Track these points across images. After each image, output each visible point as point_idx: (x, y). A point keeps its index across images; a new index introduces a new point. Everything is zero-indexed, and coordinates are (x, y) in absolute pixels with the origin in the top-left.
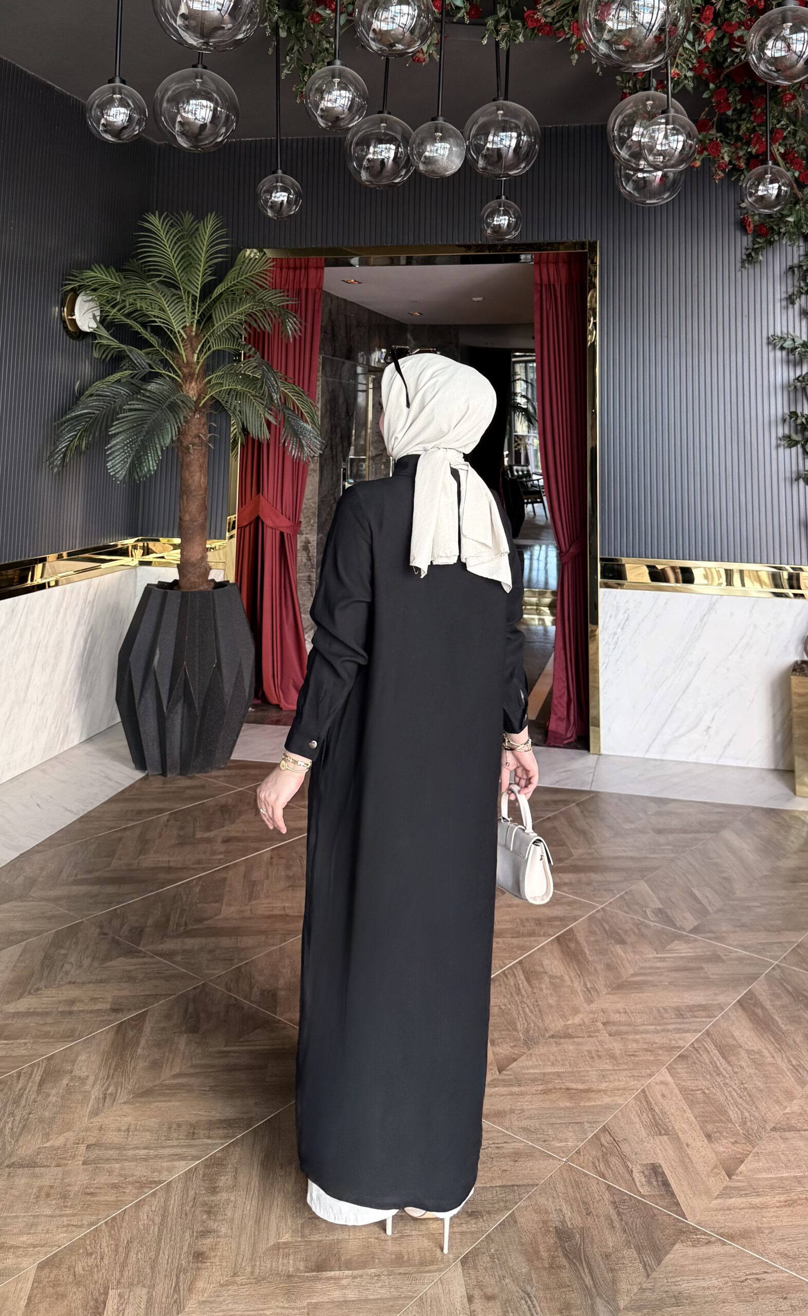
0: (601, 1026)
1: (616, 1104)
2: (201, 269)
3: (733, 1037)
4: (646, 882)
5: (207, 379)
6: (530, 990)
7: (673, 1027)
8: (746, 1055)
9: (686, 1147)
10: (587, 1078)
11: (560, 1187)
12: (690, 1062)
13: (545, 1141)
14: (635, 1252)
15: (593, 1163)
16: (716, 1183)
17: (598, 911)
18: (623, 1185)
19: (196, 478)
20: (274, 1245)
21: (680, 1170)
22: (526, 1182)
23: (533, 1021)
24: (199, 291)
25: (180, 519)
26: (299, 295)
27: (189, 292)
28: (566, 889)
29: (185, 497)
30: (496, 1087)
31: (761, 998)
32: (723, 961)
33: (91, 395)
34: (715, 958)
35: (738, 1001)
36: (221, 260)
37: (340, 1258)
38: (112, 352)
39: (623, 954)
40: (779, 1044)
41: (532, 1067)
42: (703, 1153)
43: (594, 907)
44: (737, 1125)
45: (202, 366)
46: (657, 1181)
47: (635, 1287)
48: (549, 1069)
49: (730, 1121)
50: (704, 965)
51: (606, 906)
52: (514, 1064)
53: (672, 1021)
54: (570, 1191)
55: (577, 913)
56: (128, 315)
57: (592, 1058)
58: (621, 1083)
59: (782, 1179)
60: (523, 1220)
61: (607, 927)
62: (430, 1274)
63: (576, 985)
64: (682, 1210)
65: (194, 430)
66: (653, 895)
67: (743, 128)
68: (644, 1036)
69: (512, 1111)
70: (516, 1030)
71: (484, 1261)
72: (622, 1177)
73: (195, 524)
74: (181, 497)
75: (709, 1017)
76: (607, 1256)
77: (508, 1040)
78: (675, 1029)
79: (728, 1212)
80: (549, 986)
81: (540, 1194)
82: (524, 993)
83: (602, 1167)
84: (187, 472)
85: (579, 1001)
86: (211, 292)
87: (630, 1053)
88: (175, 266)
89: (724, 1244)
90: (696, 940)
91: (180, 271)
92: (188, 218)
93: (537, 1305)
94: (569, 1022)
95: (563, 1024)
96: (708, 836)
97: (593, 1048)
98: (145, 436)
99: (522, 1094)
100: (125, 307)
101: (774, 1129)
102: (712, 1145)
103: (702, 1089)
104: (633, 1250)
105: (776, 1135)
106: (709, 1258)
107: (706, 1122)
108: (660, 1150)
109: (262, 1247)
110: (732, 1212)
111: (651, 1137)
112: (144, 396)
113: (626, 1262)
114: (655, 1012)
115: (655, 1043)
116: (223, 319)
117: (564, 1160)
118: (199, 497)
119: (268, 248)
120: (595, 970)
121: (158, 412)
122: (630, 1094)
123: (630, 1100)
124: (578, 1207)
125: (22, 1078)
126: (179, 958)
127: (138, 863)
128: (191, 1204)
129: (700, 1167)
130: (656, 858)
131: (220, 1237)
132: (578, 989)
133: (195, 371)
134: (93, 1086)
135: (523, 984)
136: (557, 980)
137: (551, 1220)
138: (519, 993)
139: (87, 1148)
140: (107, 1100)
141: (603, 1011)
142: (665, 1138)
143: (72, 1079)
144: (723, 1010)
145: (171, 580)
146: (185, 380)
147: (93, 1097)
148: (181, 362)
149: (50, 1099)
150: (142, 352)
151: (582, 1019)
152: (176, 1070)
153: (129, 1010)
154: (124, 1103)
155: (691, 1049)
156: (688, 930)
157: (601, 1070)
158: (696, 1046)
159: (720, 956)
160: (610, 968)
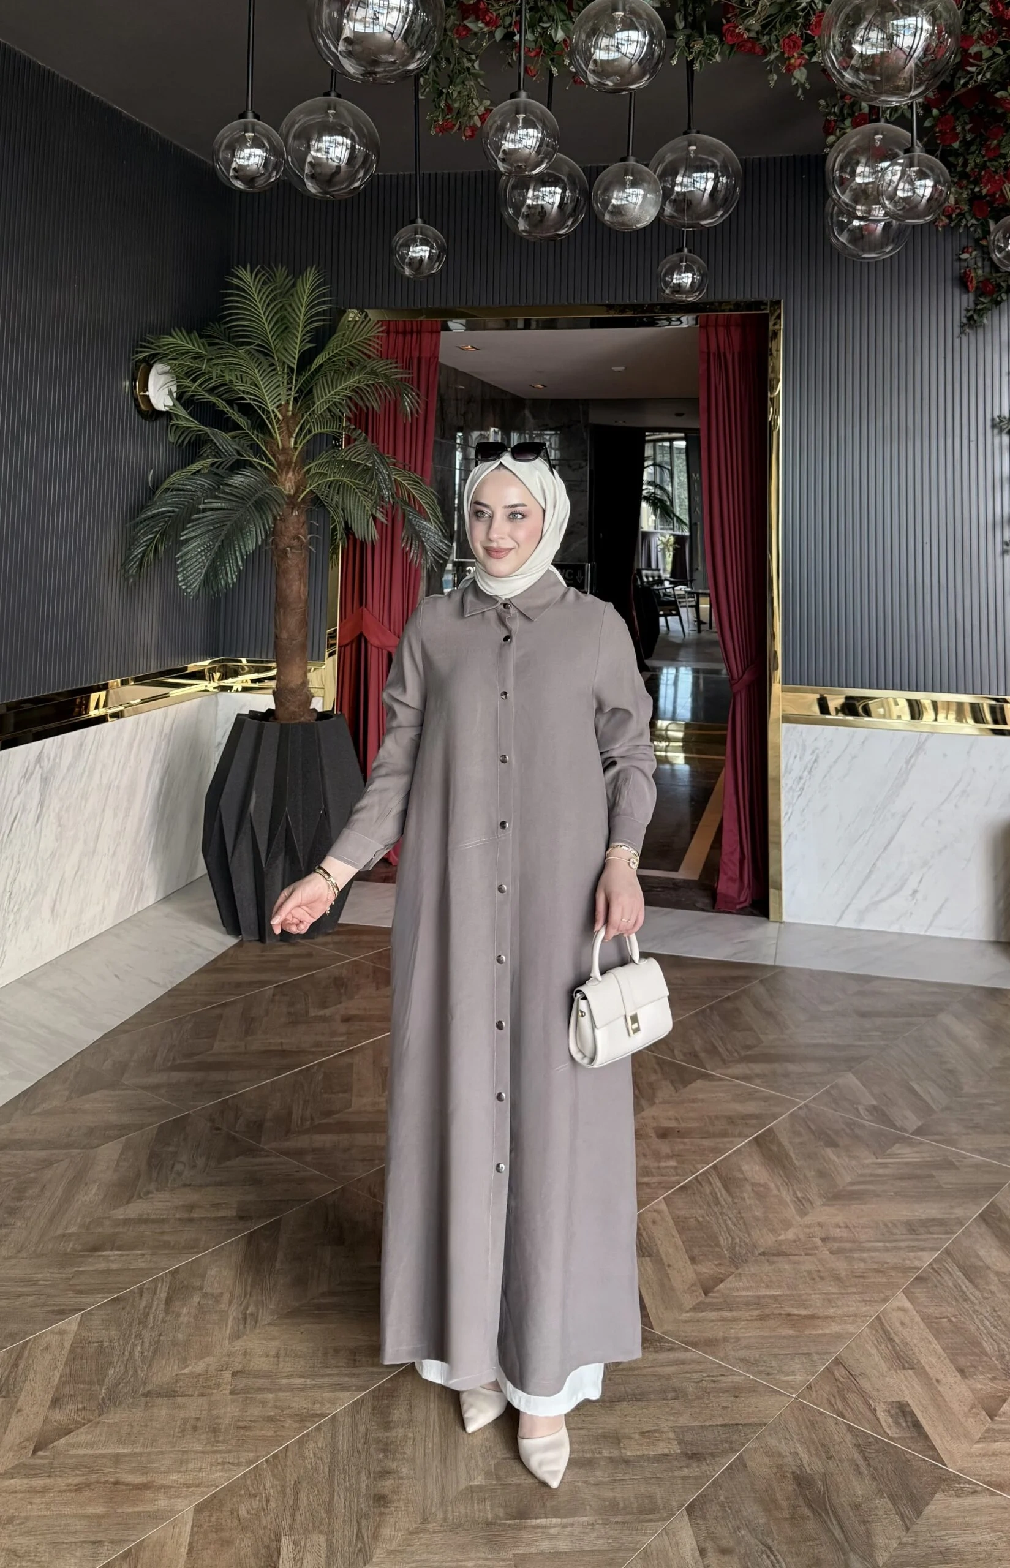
0: (819, 1243)
1: (847, 1333)
2: (299, 335)
3: (978, 1256)
4: (854, 1074)
5: (306, 468)
6: (730, 1199)
7: (903, 1244)
8: (997, 1278)
9: (936, 1384)
10: (810, 1303)
11: (792, 1425)
12: (930, 1285)
13: (768, 1374)
14: (889, 1502)
15: (829, 1400)
16: (977, 1425)
17: (800, 1108)
18: (867, 1426)
19: (295, 587)
20: (466, 1488)
21: (932, 1409)
22: (751, 1421)
23: (738, 1236)
24: (296, 362)
25: (276, 637)
26: (409, 366)
27: (284, 363)
28: (758, 1081)
29: (282, 612)
30: (703, 1311)
32: (957, 1168)
33: (168, 489)
34: (948, 1165)
35: (980, 1215)
36: (322, 323)
37: (544, 1504)
38: (190, 435)
39: (836, 1159)
41: (743, 1289)
42: (958, 1391)
43: (795, 1104)
44: (993, 1359)
45: (300, 453)
46: (906, 1422)
47: (893, 1541)
48: (763, 1292)
49: (986, 1354)
50: (934, 1173)
51: (810, 1102)
52: (721, 1286)
53: (904, 1237)
54: (805, 1431)
55: (776, 1110)
56: (211, 391)
57: (814, 1279)
58: (851, 1309)
60: (754, 1464)
61: (813, 1127)
62: (652, 1524)
63: (784, 1193)
64: (938, 1455)
65: (292, 531)
66: (864, 1089)
67: (971, 164)
68: (873, 1254)
69: (725, 1339)
70: (718, 1245)
71: (714, 1510)
72: (864, 1416)
73: (294, 642)
74: (277, 610)
75: (947, 1233)
76: (857, 1507)
77: (710, 1257)
78: (908, 1247)
79: (995, 1458)
80: (752, 1195)
82: (723, 1203)
83: (840, 1406)
84: (284, 581)
85: (791, 1212)
86: (311, 363)
87: (857, 1274)
88: (268, 331)
89: (993, 1494)
90: (921, 1143)
91: (274, 338)
92: (281, 272)
93: (781, 1560)
94: (782, 1237)
95: (774, 1239)
96: (924, 1020)
97: (812, 1268)
99: (735, 1320)
100: (211, 378)
102: (968, 1381)
103: (947, 1317)
104: (886, 1500)
106: (977, 1511)
107: (957, 1354)
108: (906, 1385)
109: (452, 1491)
110: (999, 1458)
111: (893, 1372)
112: (224, 492)
113: (880, 1513)
114: (882, 1226)
115: (887, 1263)
116: (326, 396)
117: (794, 1396)
118: (298, 611)
119: (376, 308)
120: (805, 1176)
121: (241, 512)
122: (863, 1322)
123: (864, 1328)
124: (817, 1449)
125: (145, 1295)
126: (309, 1158)
127: (246, 1046)
128: (362, 1441)
129: (955, 1406)
130: (864, 1046)
131: (402, 1478)
132: (788, 1199)
133: (291, 459)
134: (230, 1305)
135: (722, 1193)
136: (762, 1189)
137: (786, 1465)
138: (717, 1203)
139: (232, 1376)
140: (248, 1321)
141: (820, 1225)
142: (910, 1372)
143: (205, 1296)
144: (963, 1225)
145: (264, 710)
146: (280, 469)
147: (231, 1318)
148: (275, 448)
149: (181, 1319)
150: (227, 436)
151: (797, 1234)
152: (325, 1288)
153: (258, 1217)
154: (268, 1324)
155: (930, 1270)
156: (911, 1132)
157: (825, 1293)
158: (935, 1267)
159: (952, 1161)
160: (823, 1175)
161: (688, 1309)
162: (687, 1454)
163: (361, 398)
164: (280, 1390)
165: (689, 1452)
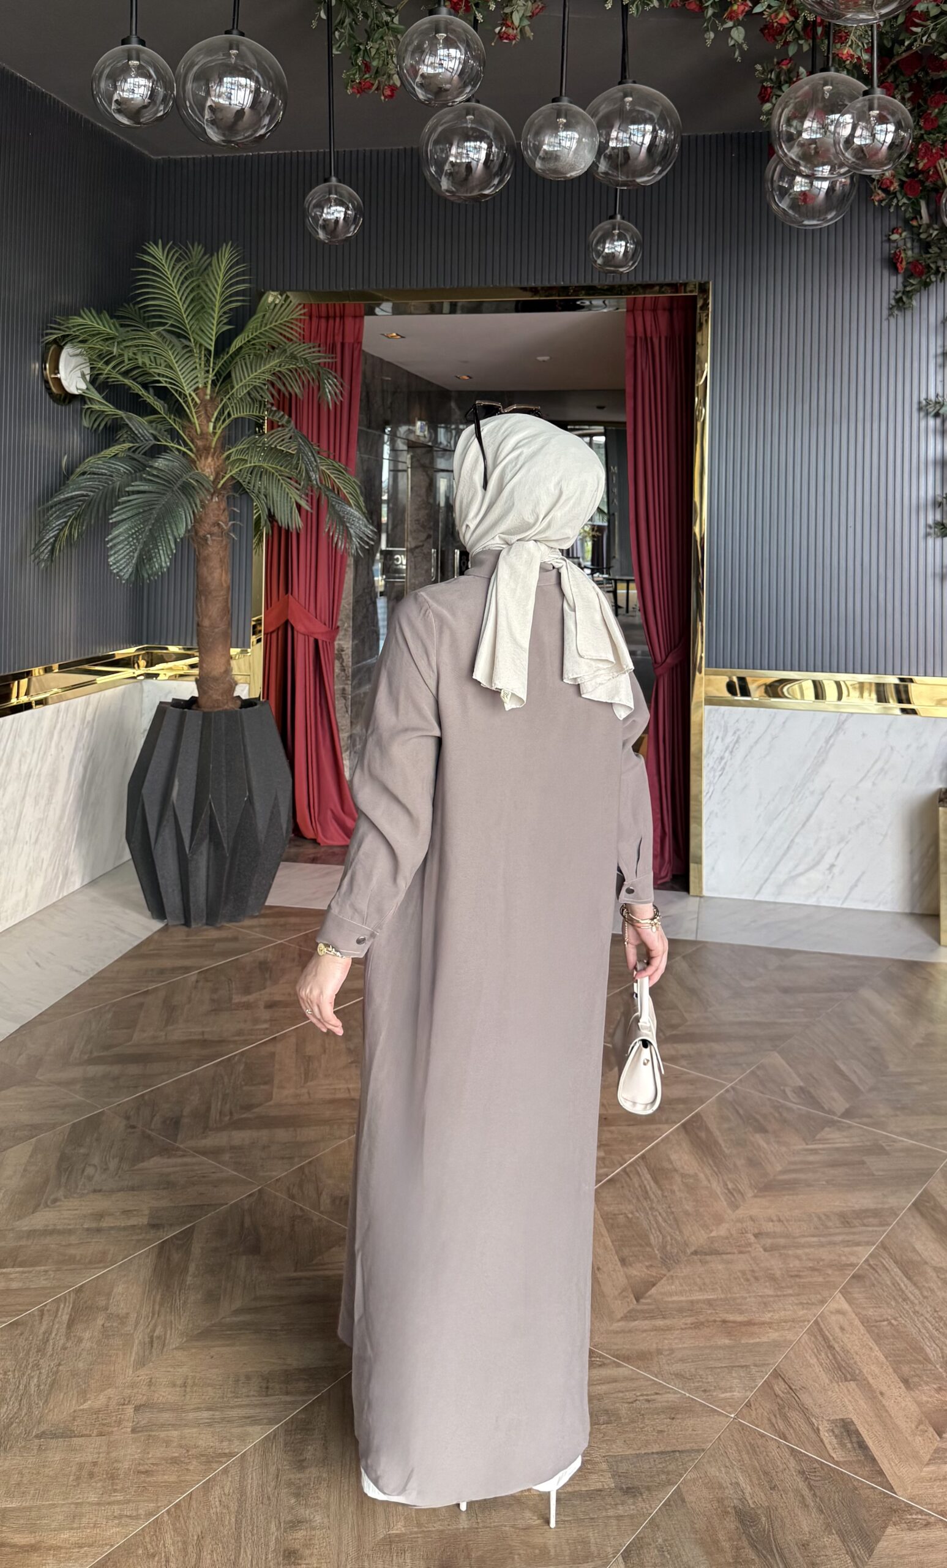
0: (752, 1239)
1: (785, 1340)
2: (216, 316)
3: (914, 1250)
4: (779, 1053)
5: (225, 454)
6: (659, 1192)
7: (840, 1238)
8: (934, 1275)
9: (881, 1398)
10: (745, 1307)
11: (732, 1451)
12: (867, 1284)
13: (705, 1391)
14: (838, 1539)
15: (769, 1420)
16: (925, 1444)
17: (727, 1091)
18: (811, 1448)
19: (217, 574)
20: (384, 1538)
21: (877, 1428)
22: (688, 1447)
23: (670, 1234)
24: (213, 344)
25: (198, 625)
26: (332, 349)
27: (201, 345)
28: (684, 1063)
29: (203, 598)
30: (635, 1320)
32: (887, 1153)
33: (84, 473)
34: (877, 1150)
35: (914, 1204)
36: (239, 304)
37: (469, 1554)
38: (106, 419)
39: (765, 1146)
41: (676, 1294)
42: (903, 1405)
43: (722, 1086)
44: (938, 1366)
45: (219, 438)
46: (851, 1442)
48: (697, 1296)
49: (928, 1360)
50: (865, 1158)
51: (736, 1084)
52: (653, 1291)
53: (838, 1231)
54: (745, 1456)
55: (702, 1093)
56: (126, 374)
57: (748, 1280)
58: (788, 1313)
60: (692, 1498)
61: (741, 1112)
63: (714, 1185)
64: (888, 1481)
65: (212, 518)
66: (790, 1070)
68: (807, 1250)
69: (659, 1352)
70: (650, 1245)
71: (650, 1554)
72: (807, 1439)
73: (216, 630)
74: (197, 598)
75: (883, 1225)
76: (805, 1546)
77: (641, 1258)
78: (843, 1241)
80: (681, 1187)
81: (709, 1462)
82: (652, 1196)
83: (781, 1425)
84: (205, 569)
85: (722, 1204)
86: (230, 345)
87: (793, 1274)
90: (850, 1127)
91: (189, 318)
92: (197, 251)
94: (713, 1234)
95: (706, 1236)
96: (845, 995)
97: (746, 1267)
98: (153, 525)
99: (669, 1329)
100: (123, 362)
102: (912, 1393)
103: (888, 1320)
104: (836, 1536)
106: (932, 1546)
107: (900, 1362)
108: (850, 1401)
109: (370, 1540)
111: (835, 1384)
112: (149, 474)
113: (829, 1552)
114: (816, 1219)
115: (823, 1260)
116: (245, 379)
117: (733, 1416)
118: (220, 598)
119: (297, 290)
120: (735, 1165)
121: (169, 495)
122: (801, 1327)
123: (802, 1334)
124: (759, 1478)
125: (46, 1317)
126: (226, 1157)
127: (166, 1035)
128: (273, 1484)
129: (901, 1423)
130: (787, 1024)
131: (314, 1529)
132: (718, 1191)
133: (211, 443)
134: (136, 1326)
135: (650, 1185)
136: (691, 1181)
137: (727, 1498)
138: (647, 1197)
139: (135, 1410)
140: (155, 1345)
141: (752, 1219)
142: (853, 1384)
143: (109, 1317)
144: (897, 1215)
145: (187, 698)
146: (199, 455)
147: (137, 1342)
148: (193, 431)
149: (82, 1345)
150: (144, 420)
151: (729, 1230)
152: (238, 1304)
153: (171, 1225)
154: (176, 1349)
155: (867, 1267)
156: (839, 1114)
157: (760, 1296)
158: (872, 1263)
159: (882, 1146)
160: (752, 1163)
161: (619, 1317)
162: (621, 1489)
163: (284, 384)
164: (186, 1425)
165: (624, 1486)
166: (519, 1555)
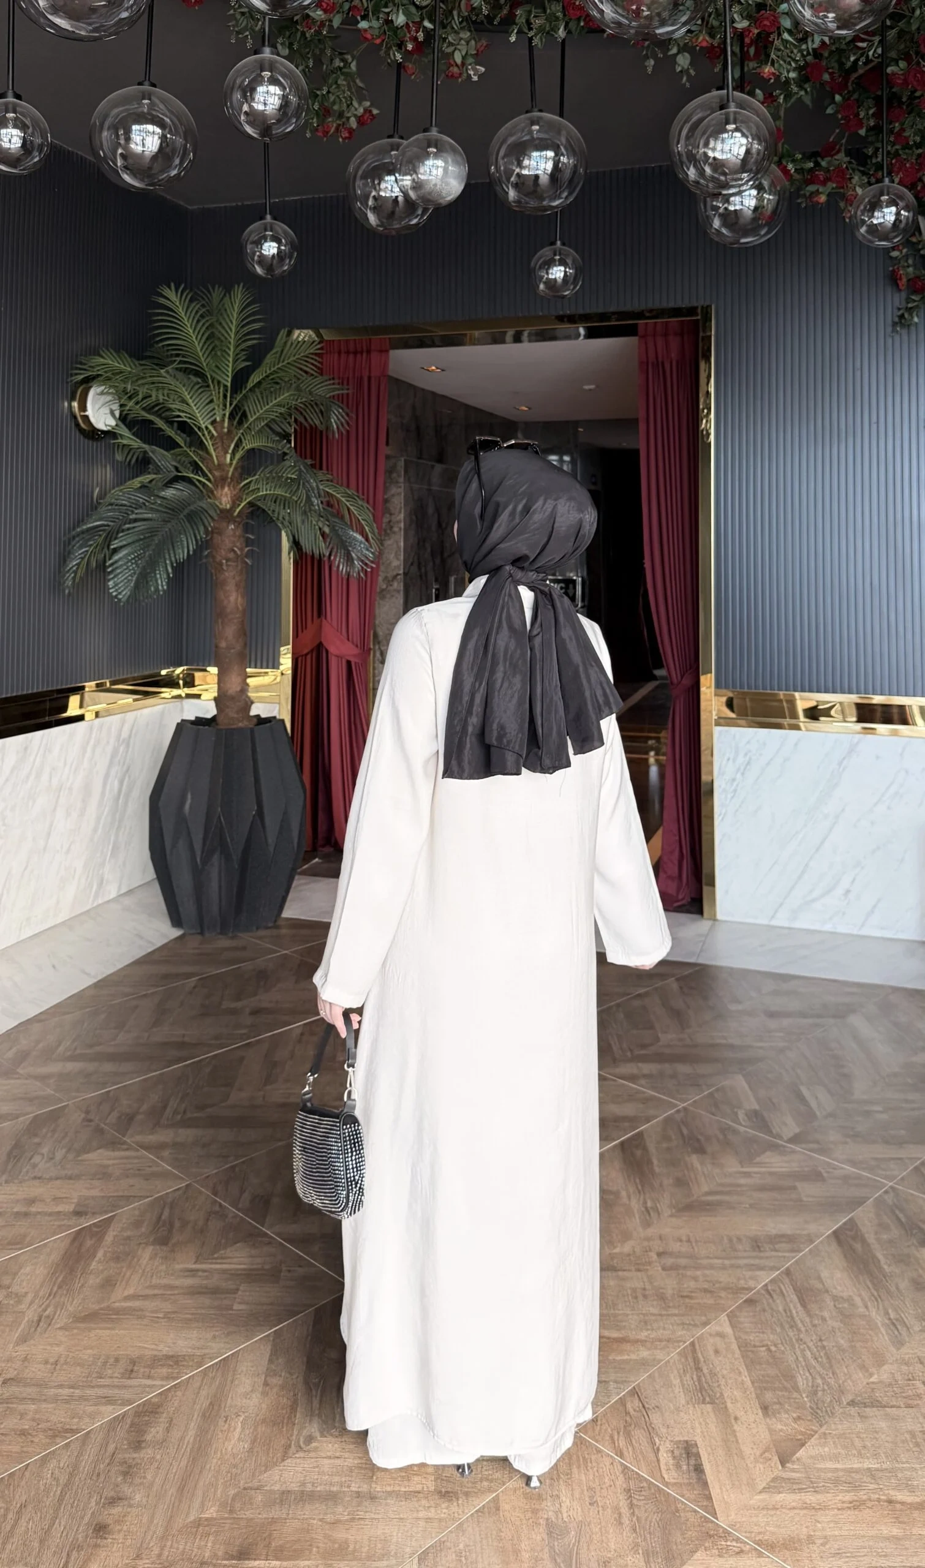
0: (655, 1257)
1: (654, 1360)
2: (231, 353)
3: (819, 1278)
4: (744, 1076)
5: (245, 482)
7: (742, 1262)
8: (832, 1303)
9: (734, 1423)
10: (623, 1324)
12: (758, 1309)
15: (612, 1437)
16: (765, 1472)
17: (678, 1111)
18: (645, 1468)
19: (232, 597)
20: (194, 1522)
21: (723, 1451)
24: (230, 380)
25: (216, 646)
26: (361, 384)
28: (643, 1082)
29: (220, 620)
31: (864, 1230)
32: (823, 1180)
34: (816, 1176)
35: (835, 1232)
36: (255, 342)
37: (270, 1543)
38: (136, 453)
39: (699, 1167)
40: (877, 1290)
42: (754, 1431)
43: (673, 1106)
44: (804, 1395)
45: (236, 469)
46: (688, 1464)
49: (796, 1388)
50: (798, 1184)
51: (690, 1105)
53: (745, 1254)
55: (651, 1112)
56: (148, 409)
58: (666, 1332)
59: (850, 1471)
60: (507, 1507)
61: (685, 1131)
64: (713, 1506)
65: (228, 544)
66: (750, 1093)
68: (707, 1272)
72: (644, 1457)
73: (232, 650)
74: (216, 622)
75: (792, 1251)
78: (746, 1265)
79: (772, 1512)
83: (620, 1443)
84: (220, 592)
85: (635, 1223)
86: (246, 381)
87: (685, 1294)
88: (199, 349)
89: (760, 1555)
90: (793, 1152)
91: (205, 356)
92: (217, 293)
94: (617, 1250)
95: (608, 1252)
96: (832, 1021)
97: (639, 1286)
100: (140, 398)
101: (852, 1403)
102: (768, 1420)
103: (767, 1345)
105: (853, 1411)
107: (765, 1389)
108: (699, 1423)
109: (179, 1522)
110: (778, 1513)
111: (690, 1406)
114: (726, 1240)
115: (720, 1282)
116: (259, 412)
118: (235, 621)
120: (661, 1185)
121: (173, 523)
122: (675, 1347)
123: (674, 1355)
127: (149, 1036)
128: (107, 1461)
129: (747, 1450)
130: (761, 1048)
131: (130, 1506)
132: (636, 1209)
133: (227, 475)
134: (30, 1305)
137: (542, 1510)
140: (41, 1324)
141: (661, 1238)
142: (709, 1407)
144: (812, 1242)
145: (206, 717)
146: (216, 486)
147: (26, 1319)
148: (212, 465)
150: (166, 453)
151: (633, 1247)
152: (130, 1291)
153: (94, 1213)
154: (60, 1328)
155: (763, 1292)
156: (785, 1139)
157: (644, 1315)
158: (770, 1288)
159: (820, 1172)
160: (681, 1183)
162: (440, 1492)
164: (45, 1400)
165: (443, 1490)
166: (318, 1547)
